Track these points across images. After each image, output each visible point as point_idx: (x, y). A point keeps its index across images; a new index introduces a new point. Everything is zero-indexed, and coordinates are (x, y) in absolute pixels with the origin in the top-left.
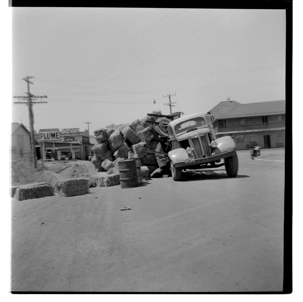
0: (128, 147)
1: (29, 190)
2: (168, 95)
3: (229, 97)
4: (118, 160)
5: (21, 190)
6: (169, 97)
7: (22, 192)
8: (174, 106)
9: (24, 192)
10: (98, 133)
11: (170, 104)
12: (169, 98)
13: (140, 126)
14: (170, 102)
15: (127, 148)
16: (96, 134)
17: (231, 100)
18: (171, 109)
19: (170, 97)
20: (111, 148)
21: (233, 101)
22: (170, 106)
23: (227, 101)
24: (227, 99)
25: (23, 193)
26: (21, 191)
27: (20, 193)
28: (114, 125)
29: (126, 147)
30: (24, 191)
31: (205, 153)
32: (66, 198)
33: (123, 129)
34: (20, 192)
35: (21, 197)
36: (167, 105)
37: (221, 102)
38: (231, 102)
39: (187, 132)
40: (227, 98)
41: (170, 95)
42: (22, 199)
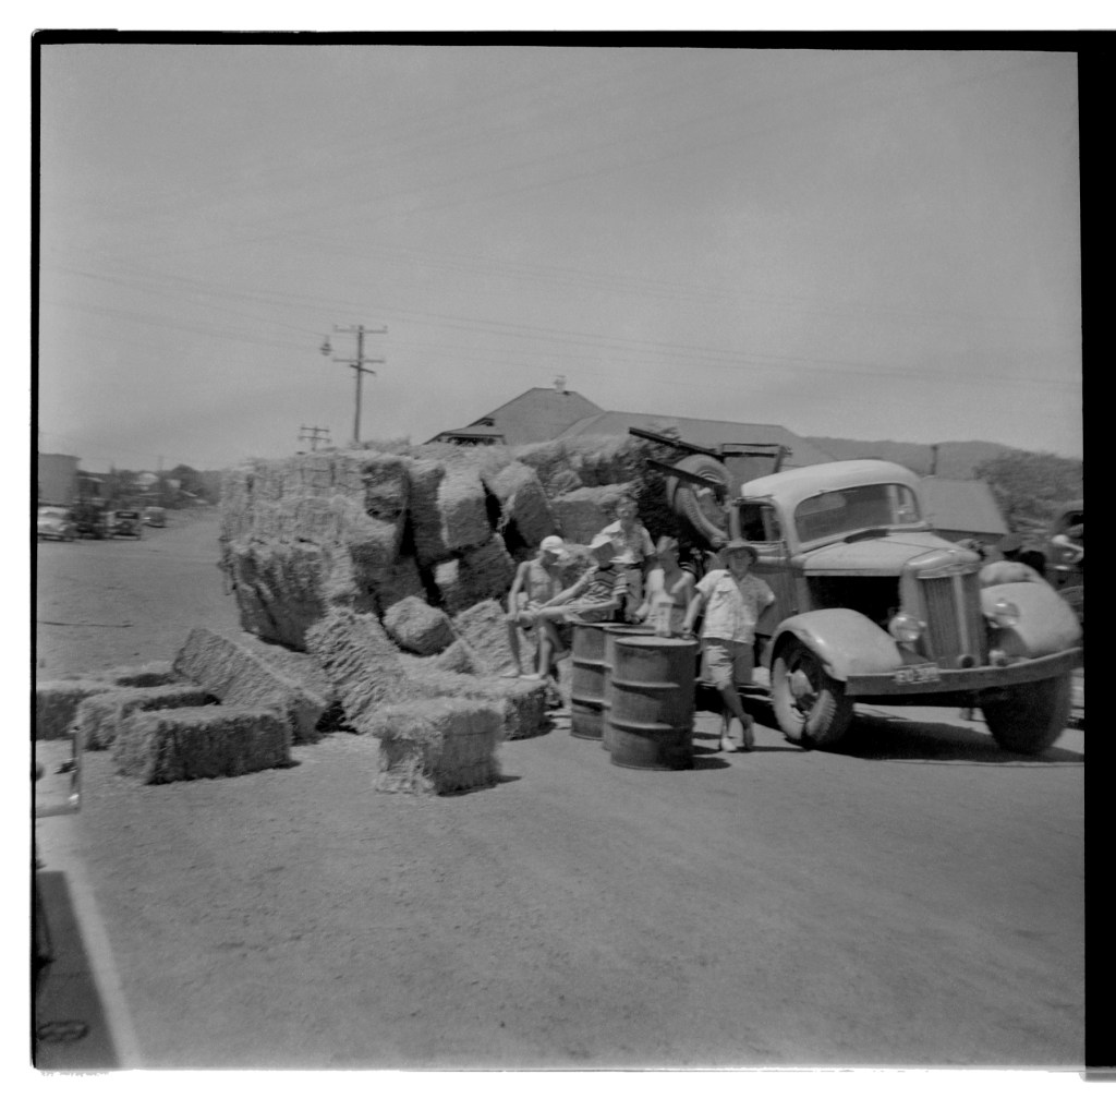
0: (508, 555)
1: (202, 733)
2: (357, 328)
3: (563, 377)
4: (484, 608)
5: (170, 728)
6: (357, 334)
7: (170, 741)
8: (372, 372)
9: (180, 741)
10: (379, 471)
11: (360, 363)
12: (356, 341)
13: (567, 472)
14: (360, 355)
15: (506, 561)
16: (368, 476)
17: (567, 389)
18: (359, 383)
19: (361, 337)
20: (417, 544)
21: (574, 393)
22: (359, 369)
23: (554, 387)
24: (557, 383)
25: (176, 745)
26: (167, 735)
27: (162, 745)
28: (407, 442)
29: (502, 555)
30: (179, 734)
31: (972, 650)
32: (435, 799)
33: (496, 472)
34: (161, 738)
35: (165, 765)
36: (349, 364)
37: (535, 389)
38: (566, 393)
39: (849, 540)
40: (555, 378)
41: (361, 328)
42: (169, 776)
